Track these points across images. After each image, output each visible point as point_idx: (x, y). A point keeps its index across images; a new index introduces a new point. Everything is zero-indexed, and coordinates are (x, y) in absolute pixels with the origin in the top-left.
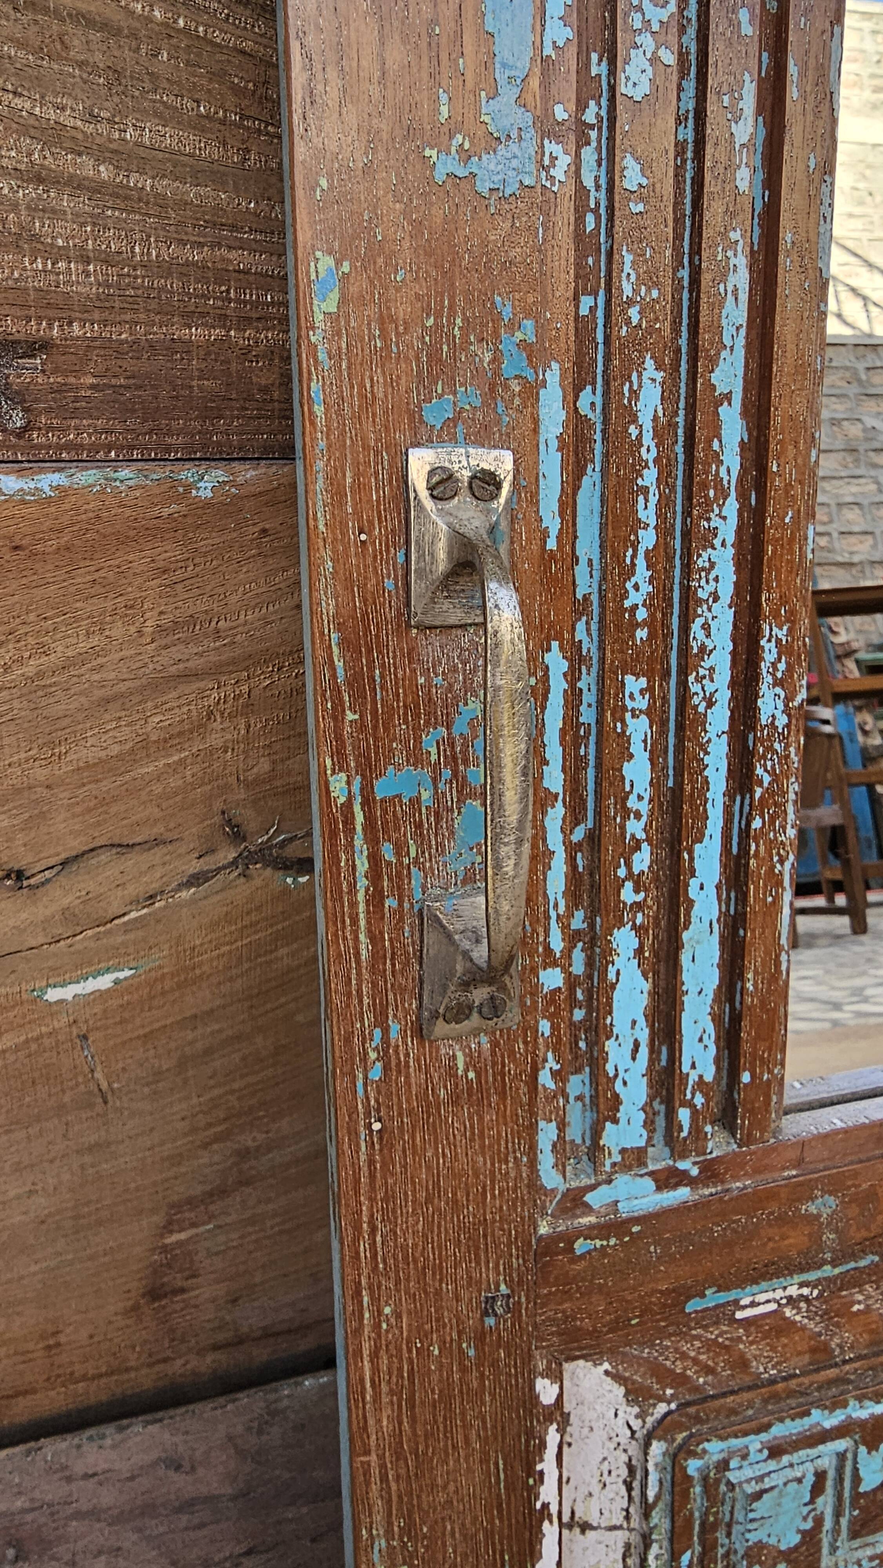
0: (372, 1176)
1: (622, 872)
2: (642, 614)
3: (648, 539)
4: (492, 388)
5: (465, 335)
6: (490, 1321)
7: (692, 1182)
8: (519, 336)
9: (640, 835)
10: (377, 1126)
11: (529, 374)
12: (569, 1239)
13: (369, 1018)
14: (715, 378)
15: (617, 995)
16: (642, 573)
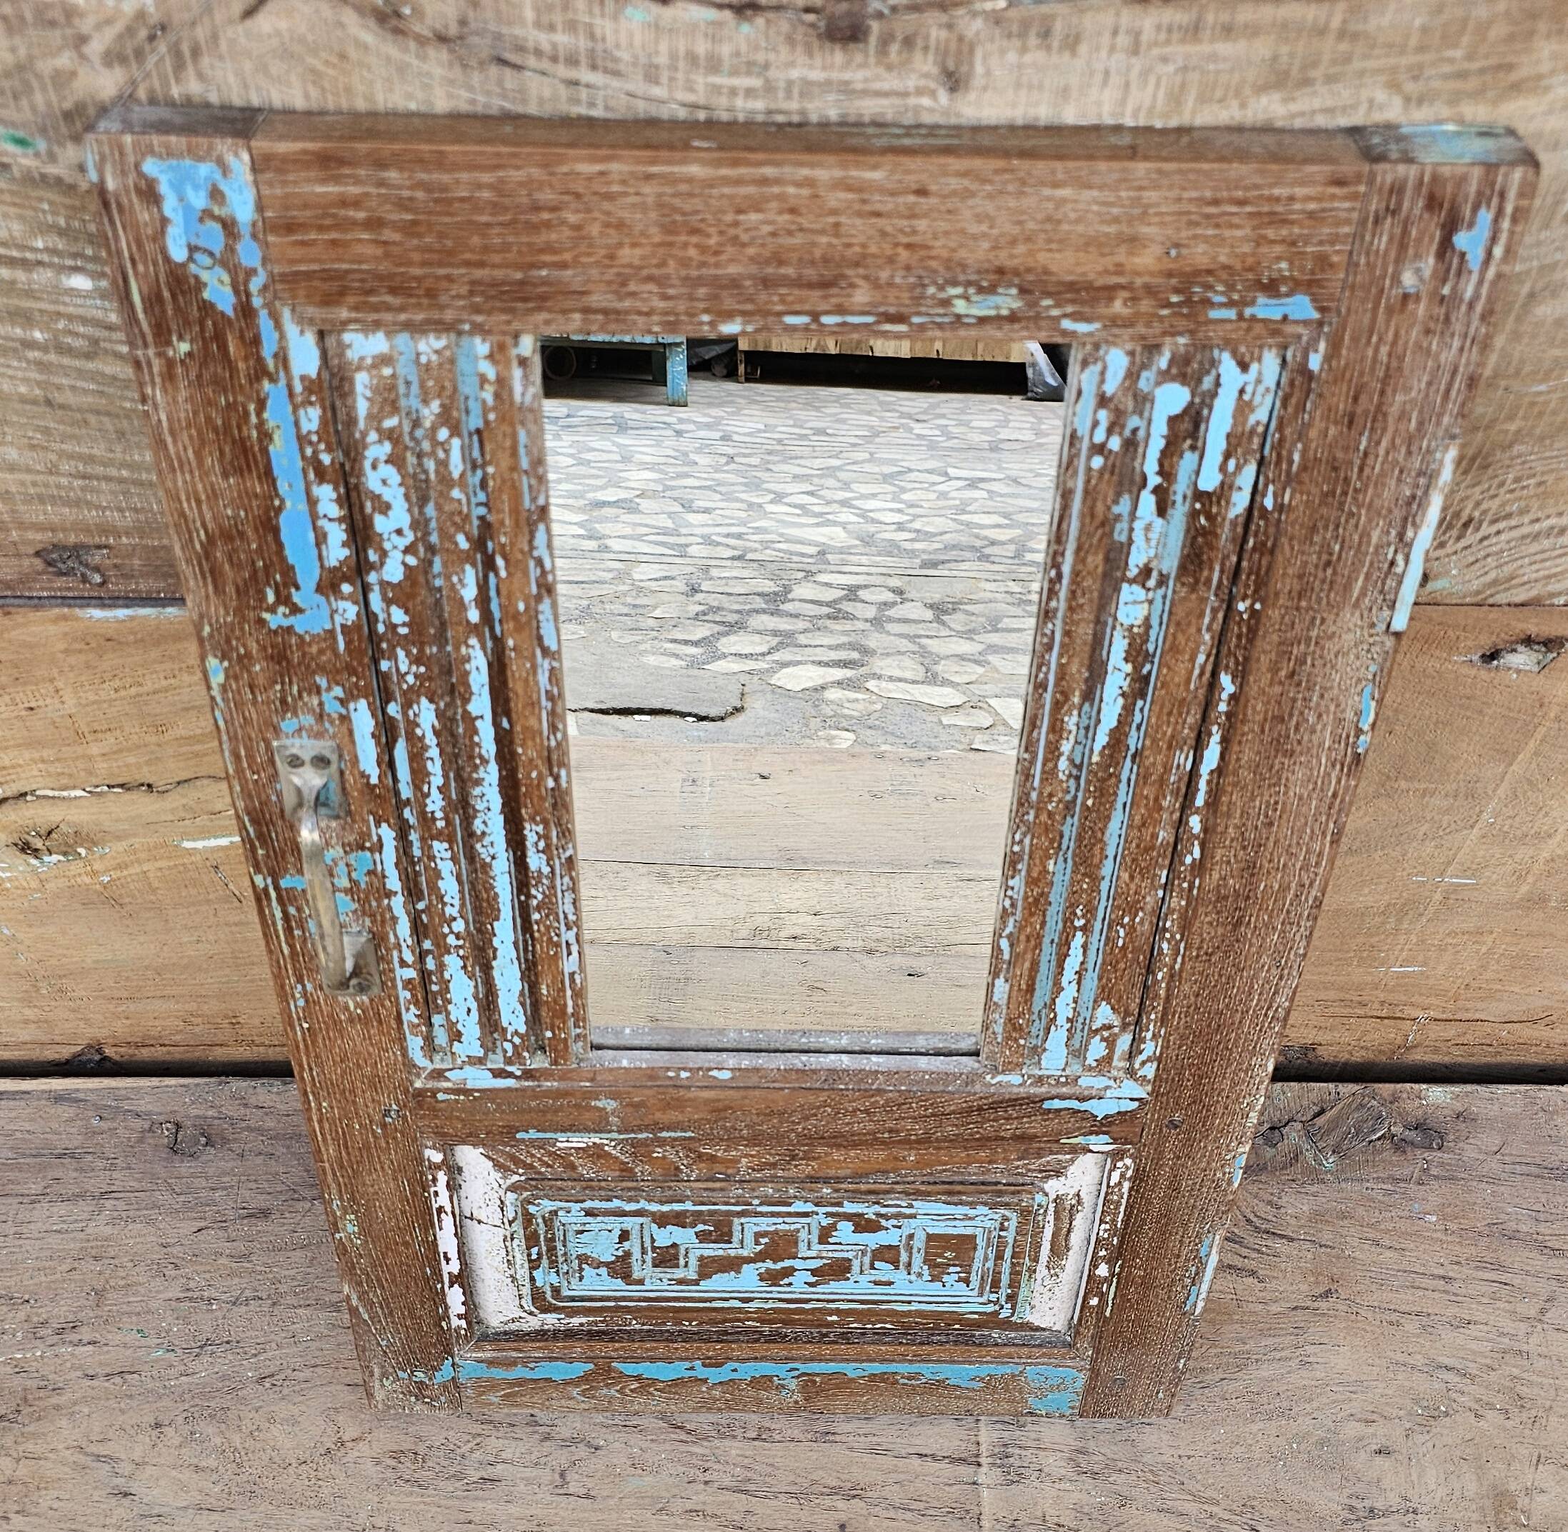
0: (306, 1046)
1: (446, 930)
2: (439, 815)
3: (437, 780)
4: (321, 716)
5: (300, 692)
6: (388, 1120)
7: (516, 1077)
8: (333, 694)
9: (456, 914)
10: (306, 1026)
11: (344, 711)
12: (434, 1092)
13: (293, 980)
14: (470, 708)
15: (451, 985)
16: (435, 794)
